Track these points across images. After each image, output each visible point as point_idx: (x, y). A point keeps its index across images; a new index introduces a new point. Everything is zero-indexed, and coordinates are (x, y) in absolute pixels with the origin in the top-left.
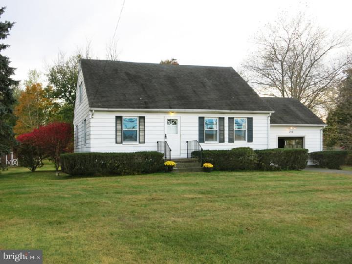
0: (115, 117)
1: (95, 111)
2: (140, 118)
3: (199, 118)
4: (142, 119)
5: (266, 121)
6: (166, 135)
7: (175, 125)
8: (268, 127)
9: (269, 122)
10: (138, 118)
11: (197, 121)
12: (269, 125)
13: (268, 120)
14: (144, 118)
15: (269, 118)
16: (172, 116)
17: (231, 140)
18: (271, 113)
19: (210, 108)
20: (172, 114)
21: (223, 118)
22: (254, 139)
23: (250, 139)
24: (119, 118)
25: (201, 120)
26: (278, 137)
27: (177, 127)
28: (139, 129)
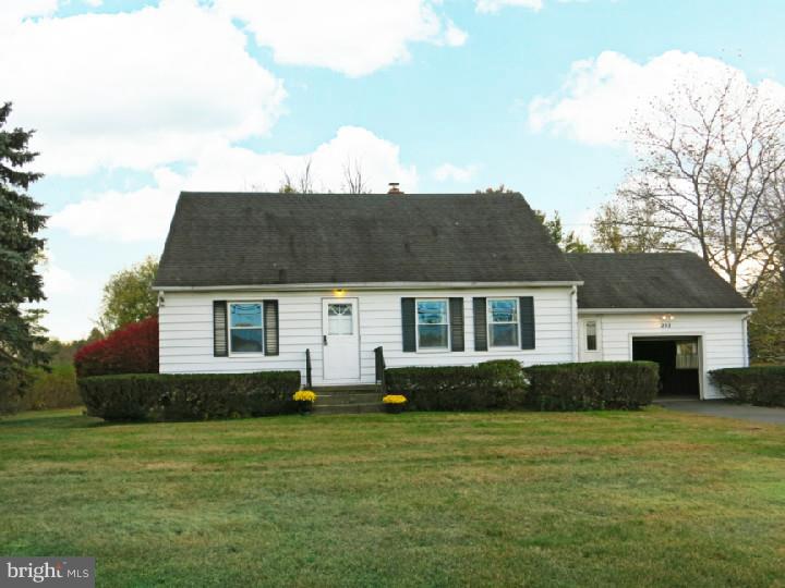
0: (211, 304)
1: (166, 292)
2: (266, 303)
3: (403, 300)
4: (272, 305)
5: (566, 304)
6: (325, 337)
7: (347, 317)
8: (571, 315)
9: (575, 304)
10: (262, 304)
11: (398, 306)
12: (575, 311)
13: (571, 301)
14: (275, 303)
15: (575, 297)
16: (340, 297)
17: (480, 346)
18: (575, 284)
19: (427, 279)
20: (339, 294)
21: (461, 299)
22: (537, 343)
23: (529, 343)
24: (219, 306)
25: (408, 304)
26: (634, 338)
27: (351, 320)
28: (265, 326)
